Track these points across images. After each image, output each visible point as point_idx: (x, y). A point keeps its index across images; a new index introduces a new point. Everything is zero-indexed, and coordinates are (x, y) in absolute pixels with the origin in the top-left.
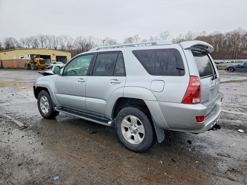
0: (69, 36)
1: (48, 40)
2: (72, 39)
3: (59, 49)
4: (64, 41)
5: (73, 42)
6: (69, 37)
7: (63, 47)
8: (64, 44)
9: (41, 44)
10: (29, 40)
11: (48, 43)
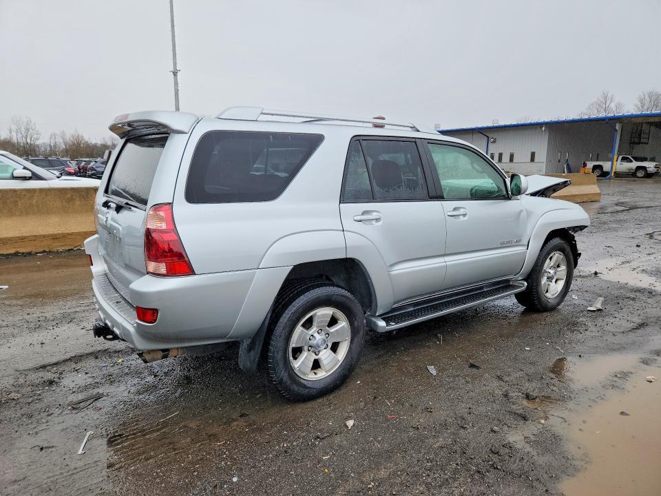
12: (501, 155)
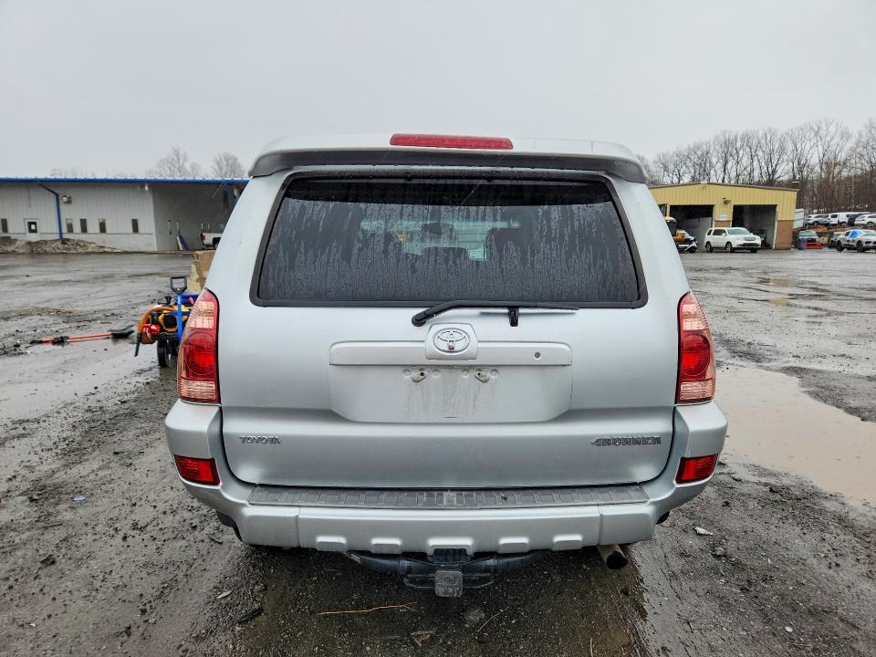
0: (834, 124)
1: (748, 150)
2: (846, 135)
3: (785, 178)
4: (808, 147)
5: (850, 144)
6: (832, 129)
7: (801, 171)
8: (808, 158)
9: (719, 166)
10: (683, 159)
11: (745, 161)
12: (83, 223)
